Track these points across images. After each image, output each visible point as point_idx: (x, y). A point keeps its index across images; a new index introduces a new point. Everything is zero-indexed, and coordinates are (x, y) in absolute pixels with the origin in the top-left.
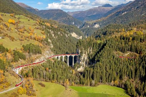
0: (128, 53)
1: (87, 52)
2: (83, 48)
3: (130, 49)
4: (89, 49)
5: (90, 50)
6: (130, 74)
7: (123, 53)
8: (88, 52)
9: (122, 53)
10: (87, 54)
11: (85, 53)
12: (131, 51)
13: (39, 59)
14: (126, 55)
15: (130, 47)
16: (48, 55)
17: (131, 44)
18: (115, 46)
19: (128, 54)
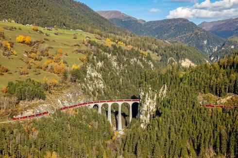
0: (228, 98)
1: (158, 95)
2: (150, 88)
3: (232, 89)
4: (161, 89)
5: (163, 91)
6: (218, 144)
7: (220, 96)
8: (160, 95)
9: (216, 97)
10: (155, 99)
11: (152, 98)
12: (234, 93)
13: (32, 110)
14: (224, 100)
15: (232, 84)
16: (70, 101)
17: (235, 79)
18: (203, 83)
19: (228, 100)
